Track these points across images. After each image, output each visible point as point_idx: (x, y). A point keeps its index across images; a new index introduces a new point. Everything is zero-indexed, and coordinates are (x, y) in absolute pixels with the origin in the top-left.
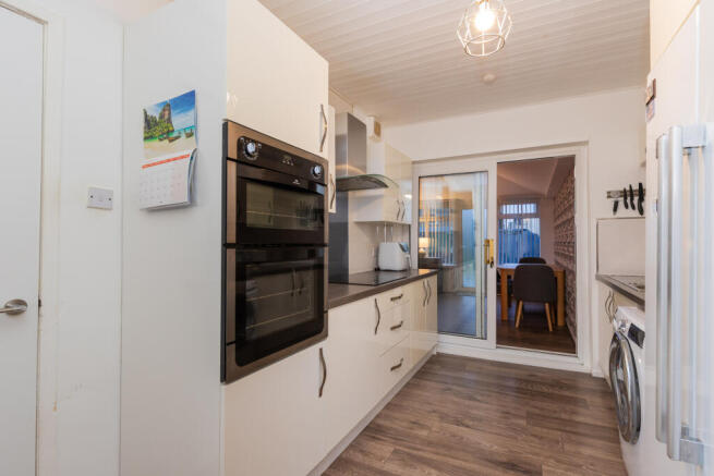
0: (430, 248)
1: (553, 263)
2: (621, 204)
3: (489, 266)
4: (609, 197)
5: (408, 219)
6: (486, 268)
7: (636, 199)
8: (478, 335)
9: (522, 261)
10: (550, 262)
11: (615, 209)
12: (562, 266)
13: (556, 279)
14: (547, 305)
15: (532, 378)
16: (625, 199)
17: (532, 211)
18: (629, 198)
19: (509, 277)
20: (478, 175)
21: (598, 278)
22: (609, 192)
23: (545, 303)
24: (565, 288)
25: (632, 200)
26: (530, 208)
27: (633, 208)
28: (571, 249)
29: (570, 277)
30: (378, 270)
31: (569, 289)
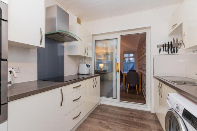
0: (104, 67)
1: (138, 71)
2: (162, 50)
3: (117, 72)
4: (158, 47)
5: (90, 55)
6: (117, 73)
7: (167, 48)
8: (114, 97)
9: (129, 71)
10: (137, 71)
11: (160, 52)
12: (141, 72)
13: (139, 76)
14: (136, 85)
15: (131, 115)
16: (163, 48)
17: (133, 56)
18: (164, 48)
19: (125, 76)
20: (114, 40)
21: (154, 77)
22: (158, 45)
23: (136, 84)
24: (142, 80)
25: (165, 48)
26: (132, 55)
27: (166, 51)
28: (144, 67)
29: (143, 76)
30: (79, 74)
31: (143, 80)
